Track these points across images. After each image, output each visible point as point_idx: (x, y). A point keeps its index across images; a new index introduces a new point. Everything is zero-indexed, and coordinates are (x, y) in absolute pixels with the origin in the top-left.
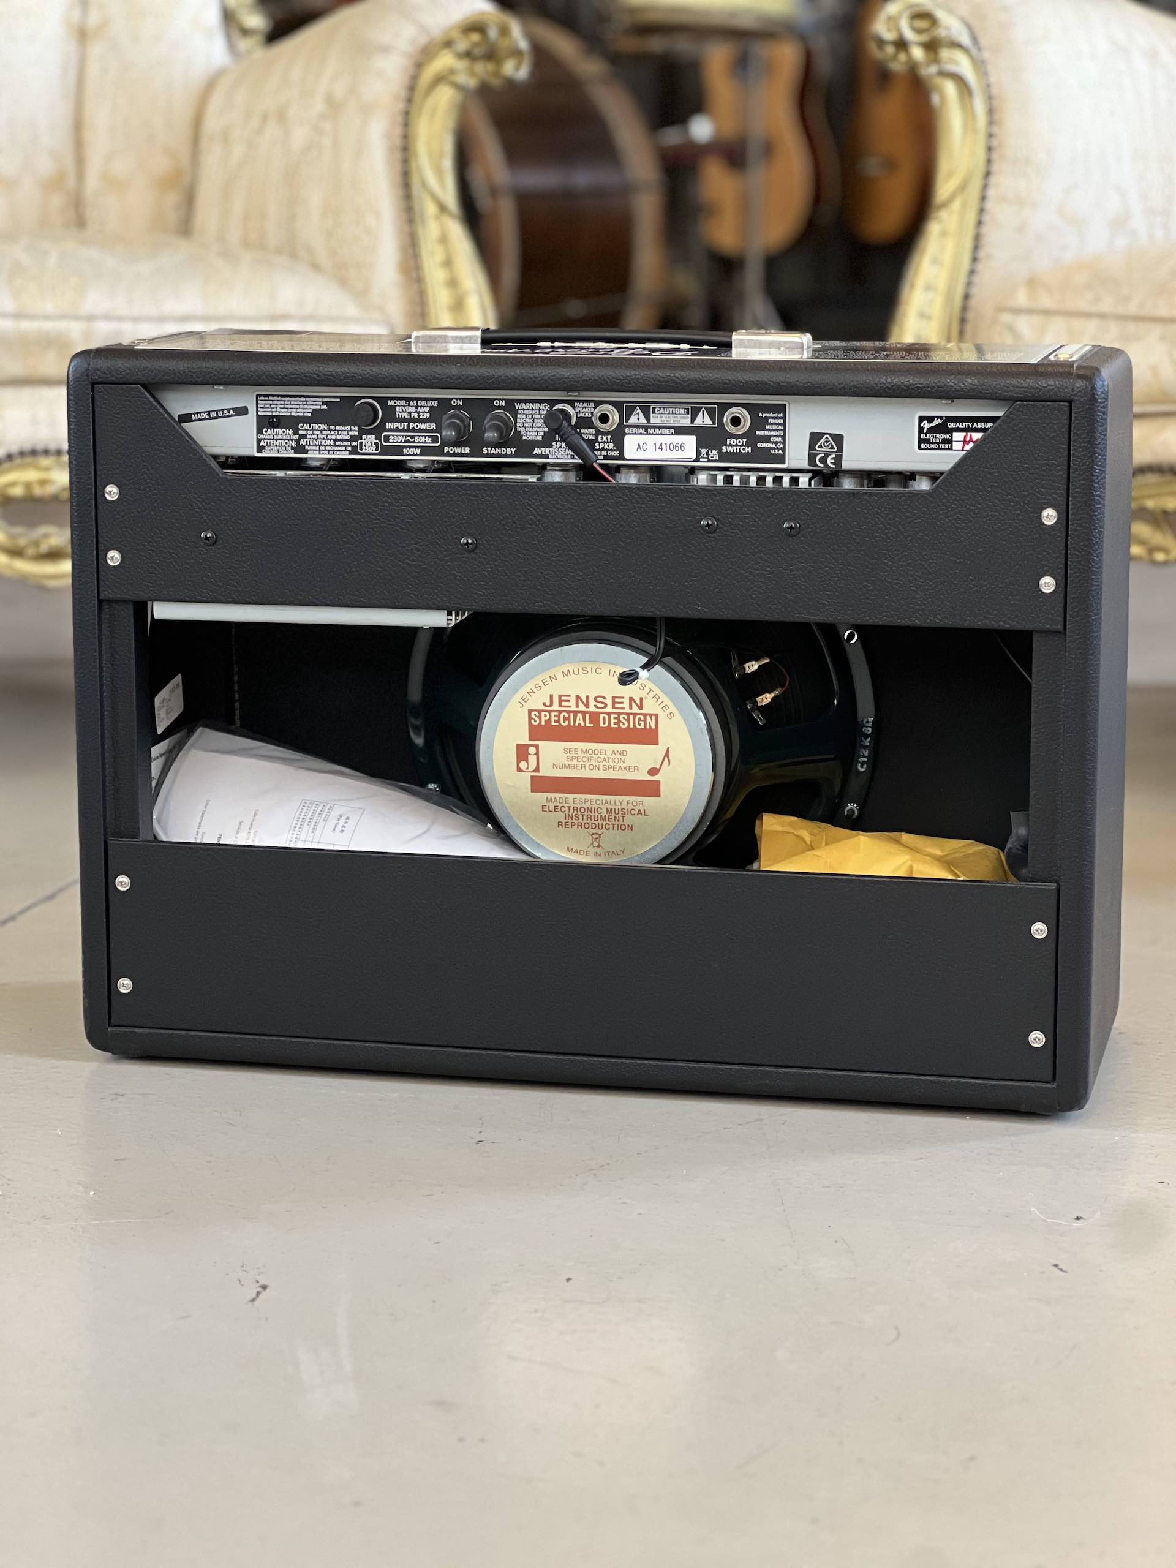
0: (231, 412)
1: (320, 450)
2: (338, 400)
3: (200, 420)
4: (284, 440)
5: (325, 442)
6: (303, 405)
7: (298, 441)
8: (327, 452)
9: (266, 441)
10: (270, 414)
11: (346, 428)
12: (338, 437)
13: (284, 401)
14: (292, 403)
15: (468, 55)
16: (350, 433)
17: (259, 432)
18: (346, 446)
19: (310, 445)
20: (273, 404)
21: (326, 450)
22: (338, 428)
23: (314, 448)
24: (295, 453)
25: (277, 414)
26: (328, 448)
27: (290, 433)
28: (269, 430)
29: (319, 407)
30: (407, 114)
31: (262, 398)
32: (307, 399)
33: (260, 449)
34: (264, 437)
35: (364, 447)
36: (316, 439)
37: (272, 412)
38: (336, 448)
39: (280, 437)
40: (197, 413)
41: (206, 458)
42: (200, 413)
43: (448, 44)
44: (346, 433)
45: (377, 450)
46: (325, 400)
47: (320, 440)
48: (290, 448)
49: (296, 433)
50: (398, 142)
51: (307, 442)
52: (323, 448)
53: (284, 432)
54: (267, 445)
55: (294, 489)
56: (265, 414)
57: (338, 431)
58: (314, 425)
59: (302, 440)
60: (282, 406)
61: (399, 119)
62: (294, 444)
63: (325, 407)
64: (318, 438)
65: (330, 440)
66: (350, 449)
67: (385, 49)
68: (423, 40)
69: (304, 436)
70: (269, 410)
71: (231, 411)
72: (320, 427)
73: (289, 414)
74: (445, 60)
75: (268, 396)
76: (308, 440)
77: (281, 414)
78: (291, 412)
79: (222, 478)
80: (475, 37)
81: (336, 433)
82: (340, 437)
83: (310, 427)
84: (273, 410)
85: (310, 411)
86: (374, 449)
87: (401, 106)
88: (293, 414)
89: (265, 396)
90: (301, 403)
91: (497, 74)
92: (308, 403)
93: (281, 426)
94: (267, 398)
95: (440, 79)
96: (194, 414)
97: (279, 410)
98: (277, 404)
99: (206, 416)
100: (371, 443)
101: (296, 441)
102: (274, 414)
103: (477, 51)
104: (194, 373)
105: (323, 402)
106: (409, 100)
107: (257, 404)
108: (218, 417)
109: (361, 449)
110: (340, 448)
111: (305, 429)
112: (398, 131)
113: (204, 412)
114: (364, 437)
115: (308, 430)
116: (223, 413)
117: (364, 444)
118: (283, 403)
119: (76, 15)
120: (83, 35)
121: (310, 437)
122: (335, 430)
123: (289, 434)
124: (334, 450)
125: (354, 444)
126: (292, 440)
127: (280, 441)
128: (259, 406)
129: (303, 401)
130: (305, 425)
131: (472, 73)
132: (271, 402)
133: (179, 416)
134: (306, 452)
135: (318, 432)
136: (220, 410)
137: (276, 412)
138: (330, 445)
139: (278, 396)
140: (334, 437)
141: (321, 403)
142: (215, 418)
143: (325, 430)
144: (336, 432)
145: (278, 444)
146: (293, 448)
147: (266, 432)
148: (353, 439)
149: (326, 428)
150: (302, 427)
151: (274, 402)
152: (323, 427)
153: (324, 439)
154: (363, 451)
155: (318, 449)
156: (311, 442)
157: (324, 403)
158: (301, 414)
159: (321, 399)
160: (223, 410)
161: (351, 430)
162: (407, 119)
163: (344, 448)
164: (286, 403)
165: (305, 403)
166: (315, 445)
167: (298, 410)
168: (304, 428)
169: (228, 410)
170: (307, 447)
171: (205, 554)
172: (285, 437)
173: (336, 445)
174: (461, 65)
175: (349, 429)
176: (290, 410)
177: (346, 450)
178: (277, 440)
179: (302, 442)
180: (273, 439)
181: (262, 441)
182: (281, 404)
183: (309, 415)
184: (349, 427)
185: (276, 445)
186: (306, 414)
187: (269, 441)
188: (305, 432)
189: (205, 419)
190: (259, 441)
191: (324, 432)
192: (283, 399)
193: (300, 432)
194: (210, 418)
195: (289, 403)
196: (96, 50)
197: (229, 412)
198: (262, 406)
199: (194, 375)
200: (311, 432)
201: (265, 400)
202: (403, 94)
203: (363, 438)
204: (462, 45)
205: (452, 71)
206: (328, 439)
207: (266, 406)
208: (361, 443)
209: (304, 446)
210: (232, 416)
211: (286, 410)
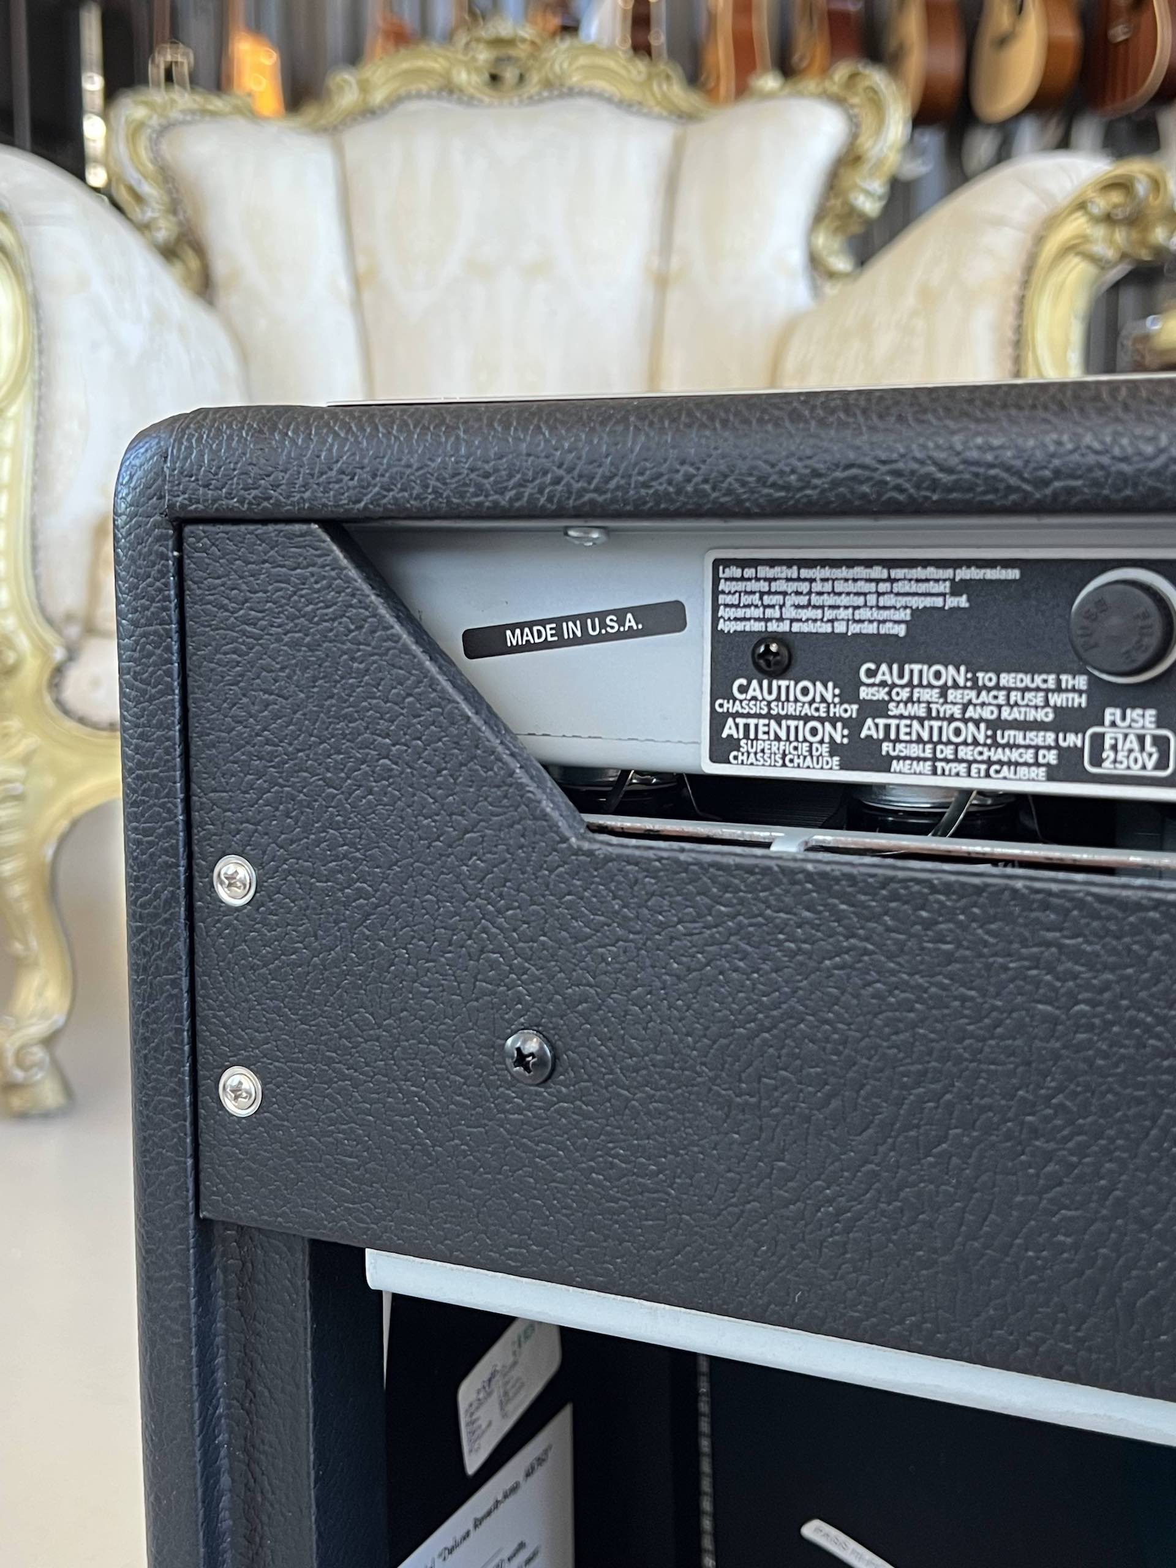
0: (630, 621)
1: (935, 759)
2: (1014, 574)
3: (529, 647)
4: (807, 719)
5: (958, 733)
6: (879, 594)
7: (854, 725)
8: (962, 768)
9: (741, 721)
10: (758, 627)
11: (1038, 679)
12: (1006, 714)
13: (812, 581)
14: (840, 587)
15: (1108, 219)
16: (1056, 699)
17: (720, 689)
18: (1037, 748)
19: (898, 740)
20: (769, 593)
21: (956, 760)
22: (1006, 679)
23: (915, 750)
24: (843, 767)
25: (784, 627)
26: (964, 752)
27: (829, 697)
28: (755, 683)
29: (938, 602)
30: (1021, 301)
31: (736, 572)
32: (897, 573)
33: (721, 748)
34: (737, 707)
35: (1108, 754)
36: (921, 721)
37: (767, 620)
38: (998, 755)
39: (790, 709)
40: (521, 626)
41: (525, 780)
42: (531, 624)
43: (1081, 206)
44: (1039, 699)
45: (1162, 764)
46: (963, 574)
47: (936, 724)
48: (825, 748)
49: (849, 695)
50: (1010, 334)
51: (887, 727)
52: (949, 752)
53: (805, 691)
54: (746, 736)
55: (833, 910)
56: (740, 626)
57: (1009, 690)
58: (916, 667)
59: (869, 722)
60: (803, 600)
61: (1012, 305)
62: (839, 734)
63: (963, 601)
64: (929, 717)
65: (977, 723)
66: (1052, 757)
67: (999, 222)
68: (1045, 209)
69: (879, 709)
70: (758, 613)
71: (629, 616)
72: (938, 675)
73: (827, 628)
74: (1077, 224)
75: (754, 563)
76: (893, 722)
77: (796, 627)
78: (832, 621)
79: (579, 851)
80: (1116, 197)
81: (1001, 700)
82: (1016, 714)
83: (901, 676)
84: (769, 613)
85: (906, 615)
86: (1150, 764)
87: (1015, 289)
88: (840, 628)
89: (743, 563)
90: (872, 587)
91: (1143, 243)
92: (898, 587)
93: (796, 669)
94: (749, 572)
95: (1069, 249)
96: (512, 627)
97: (790, 612)
98: (785, 594)
99: (548, 633)
100: (1141, 739)
101: (846, 722)
102: (773, 627)
103: (1120, 214)
104: (487, 475)
105: (952, 581)
106: (1025, 284)
107: (716, 593)
108: (586, 639)
109: (1097, 761)
110: (1014, 755)
111: (883, 684)
112: (1010, 320)
113: (543, 623)
114: (1111, 714)
115: (894, 685)
116: (603, 625)
117: (1108, 742)
118: (804, 587)
119: (656, 262)
120: (661, 282)
121: (901, 710)
122: (997, 687)
123: (823, 700)
124: (989, 762)
125: (1072, 740)
126: (833, 721)
127: (792, 723)
128: (722, 599)
129: (877, 581)
130: (884, 667)
131: (1111, 242)
132: (764, 586)
133: (468, 635)
134: (884, 764)
135: (933, 695)
136: (592, 616)
137: (781, 619)
138: (976, 743)
139: (789, 563)
140: (987, 713)
141: (945, 587)
142: (575, 641)
143: (956, 686)
144: (1002, 694)
145: (783, 735)
146: (835, 749)
147: (743, 689)
148: (1065, 720)
149: (961, 681)
150: (871, 673)
151: (775, 586)
152: (949, 673)
153: (951, 719)
154: (1107, 768)
155: (928, 754)
156: (903, 730)
157: (957, 588)
158: (871, 629)
159: (948, 573)
160: (602, 615)
161: (1059, 689)
162: (1022, 306)
163: (1029, 756)
164: (817, 587)
165: (884, 587)
166: (920, 740)
167: (861, 614)
168: (877, 680)
169: (620, 614)
170: (886, 747)
171: (519, 1110)
172: (807, 710)
173: (996, 745)
174: (1099, 232)
175: (1051, 684)
176: (829, 614)
177: (1037, 764)
178: (778, 719)
179: (869, 729)
180: (768, 716)
181: (730, 720)
182: (798, 593)
183: (901, 630)
184: (1052, 678)
185: (778, 738)
186: (885, 629)
187: (752, 722)
188: (882, 694)
189: (546, 645)
190: (717, 721)
191: (952, 695)
192: (805, 573)
193: (864, 693)
194: (562, 643)
195: (828, 587)
196: (674, 297)
197: (621, 623)
198: (734, 600)
199: (487, 483)
200: (905, 694)
201: (742, 579)
202: (1018, 274)
203: (1108, 719)
204: (1101, 204)
205: (1085, 239)
206: (965, 721)
207: (746, 600)
208: (1098, 741)
209: (880, 742)
210: (631, 634)
211: (818, 613)
